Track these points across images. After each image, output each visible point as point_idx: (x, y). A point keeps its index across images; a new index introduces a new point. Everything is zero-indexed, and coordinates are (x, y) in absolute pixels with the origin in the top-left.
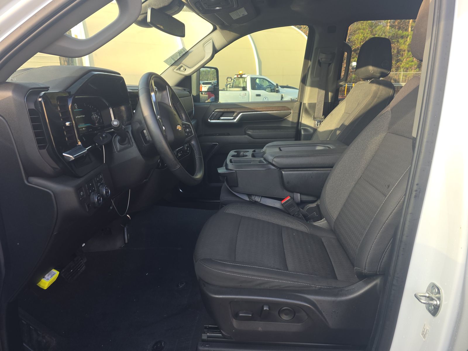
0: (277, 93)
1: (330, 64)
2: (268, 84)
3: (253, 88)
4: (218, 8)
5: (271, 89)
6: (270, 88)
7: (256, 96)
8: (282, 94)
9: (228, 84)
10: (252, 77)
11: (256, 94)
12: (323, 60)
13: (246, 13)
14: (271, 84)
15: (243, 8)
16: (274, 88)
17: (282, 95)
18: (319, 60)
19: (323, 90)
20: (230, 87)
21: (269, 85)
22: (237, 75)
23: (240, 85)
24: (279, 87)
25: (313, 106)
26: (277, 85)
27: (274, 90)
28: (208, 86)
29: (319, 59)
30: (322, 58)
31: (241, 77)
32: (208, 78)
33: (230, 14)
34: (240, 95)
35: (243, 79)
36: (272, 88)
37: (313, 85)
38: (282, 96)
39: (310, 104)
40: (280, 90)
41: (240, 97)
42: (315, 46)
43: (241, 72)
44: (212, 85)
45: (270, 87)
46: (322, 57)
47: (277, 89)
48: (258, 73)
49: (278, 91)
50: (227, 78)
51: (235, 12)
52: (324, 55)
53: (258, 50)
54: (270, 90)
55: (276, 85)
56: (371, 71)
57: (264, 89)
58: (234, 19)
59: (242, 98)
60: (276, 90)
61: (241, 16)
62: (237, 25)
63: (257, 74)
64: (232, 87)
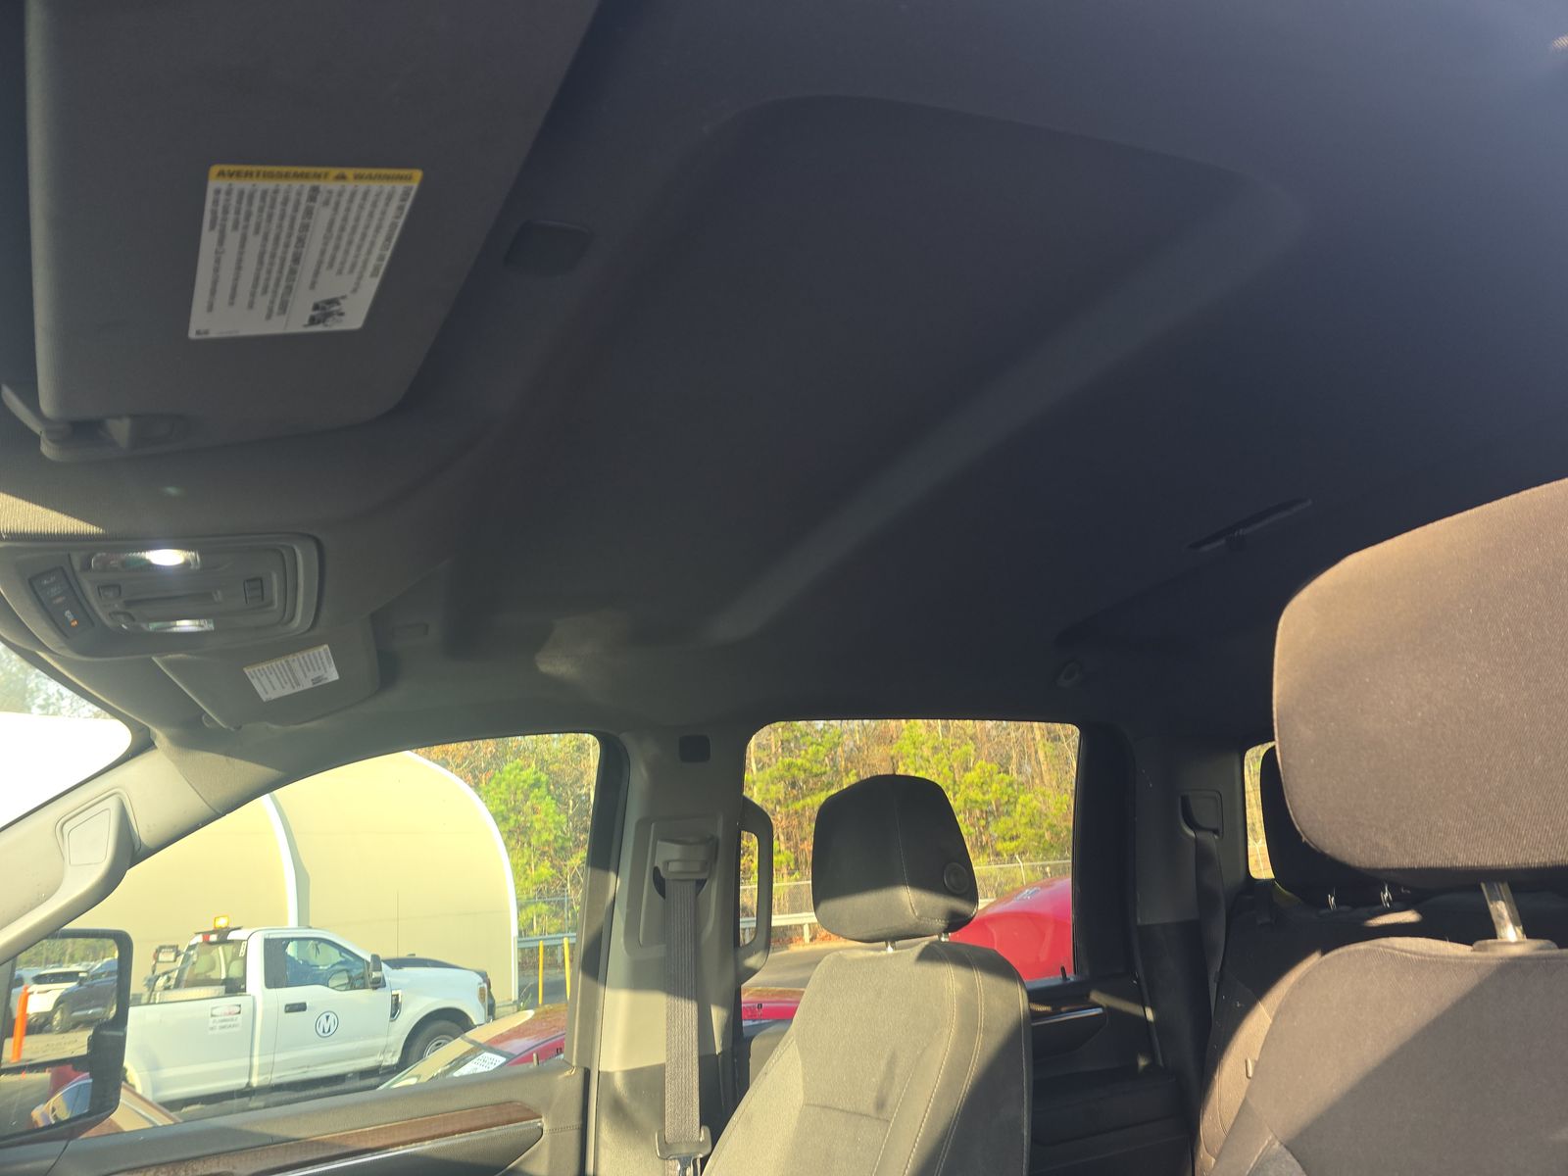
0: (376, 988)
1: (701, 883)
2: (335, 956)
3: (273, 980)
4: (185, 625)
5: (350, 978)
6: (345, 974)
7: (286, 1012)
8: (394, 992)
9: (157, 973)
10: (271, 937)
11: (287, 1006)
12: (674, 867)
13: (333, 675)
14: (351, 959)
15: (326, 646)
16: (362, 970)
17: (397, 995)
18: (656, 870)
19: (690, 998)
20: (167, 988)
21: (340, 963)
22: (206, 935)
23: (214, 975)
24: (384, 966)
25: (648, 1082)
26: (375, 958)
27: (362, 978)
28: (59, 989)
29: (656, 865)
30: (667, 863)
31: (223, 941)
32: (64, 954)
33: (246, 671)
34: (212, 1016)
35: (229, 948)
36: (355, 973)
37: (639, 980)
38: (397, 999)
39: (632, 1075)
40: (386, 979)
41: (211, 1025)
42: (634, 811)
43: (222, 923)
44: (80, 984)
45: (347, 971)
46: (669, 856)
47: (375, 975)
48: (292, 920)
49: (378, 984)
50: (158, 951)
51: (280, 662)
52: (677, 847)
53: (297, 837)
54: (347, 981)
55: (369, 959)
56: (910, 911)
57: (322, 980)
58: (264, 697)
59: (224, 1027)
60: (369, 981)
61: (307, 685)
62: (275, 727)
63: (289, 925)
64: (177, 985)
